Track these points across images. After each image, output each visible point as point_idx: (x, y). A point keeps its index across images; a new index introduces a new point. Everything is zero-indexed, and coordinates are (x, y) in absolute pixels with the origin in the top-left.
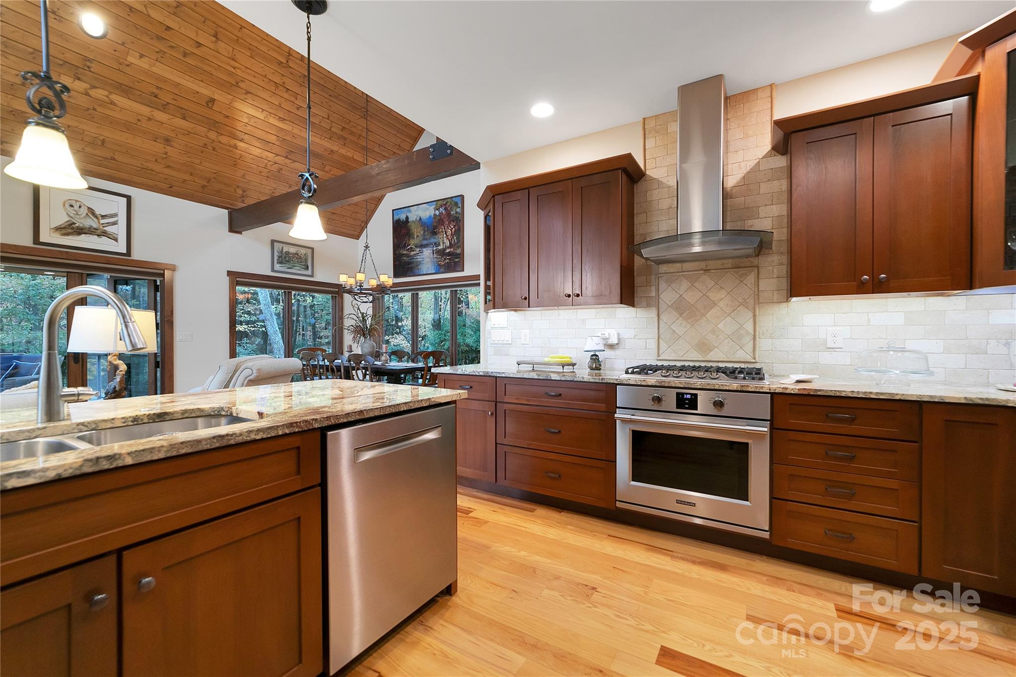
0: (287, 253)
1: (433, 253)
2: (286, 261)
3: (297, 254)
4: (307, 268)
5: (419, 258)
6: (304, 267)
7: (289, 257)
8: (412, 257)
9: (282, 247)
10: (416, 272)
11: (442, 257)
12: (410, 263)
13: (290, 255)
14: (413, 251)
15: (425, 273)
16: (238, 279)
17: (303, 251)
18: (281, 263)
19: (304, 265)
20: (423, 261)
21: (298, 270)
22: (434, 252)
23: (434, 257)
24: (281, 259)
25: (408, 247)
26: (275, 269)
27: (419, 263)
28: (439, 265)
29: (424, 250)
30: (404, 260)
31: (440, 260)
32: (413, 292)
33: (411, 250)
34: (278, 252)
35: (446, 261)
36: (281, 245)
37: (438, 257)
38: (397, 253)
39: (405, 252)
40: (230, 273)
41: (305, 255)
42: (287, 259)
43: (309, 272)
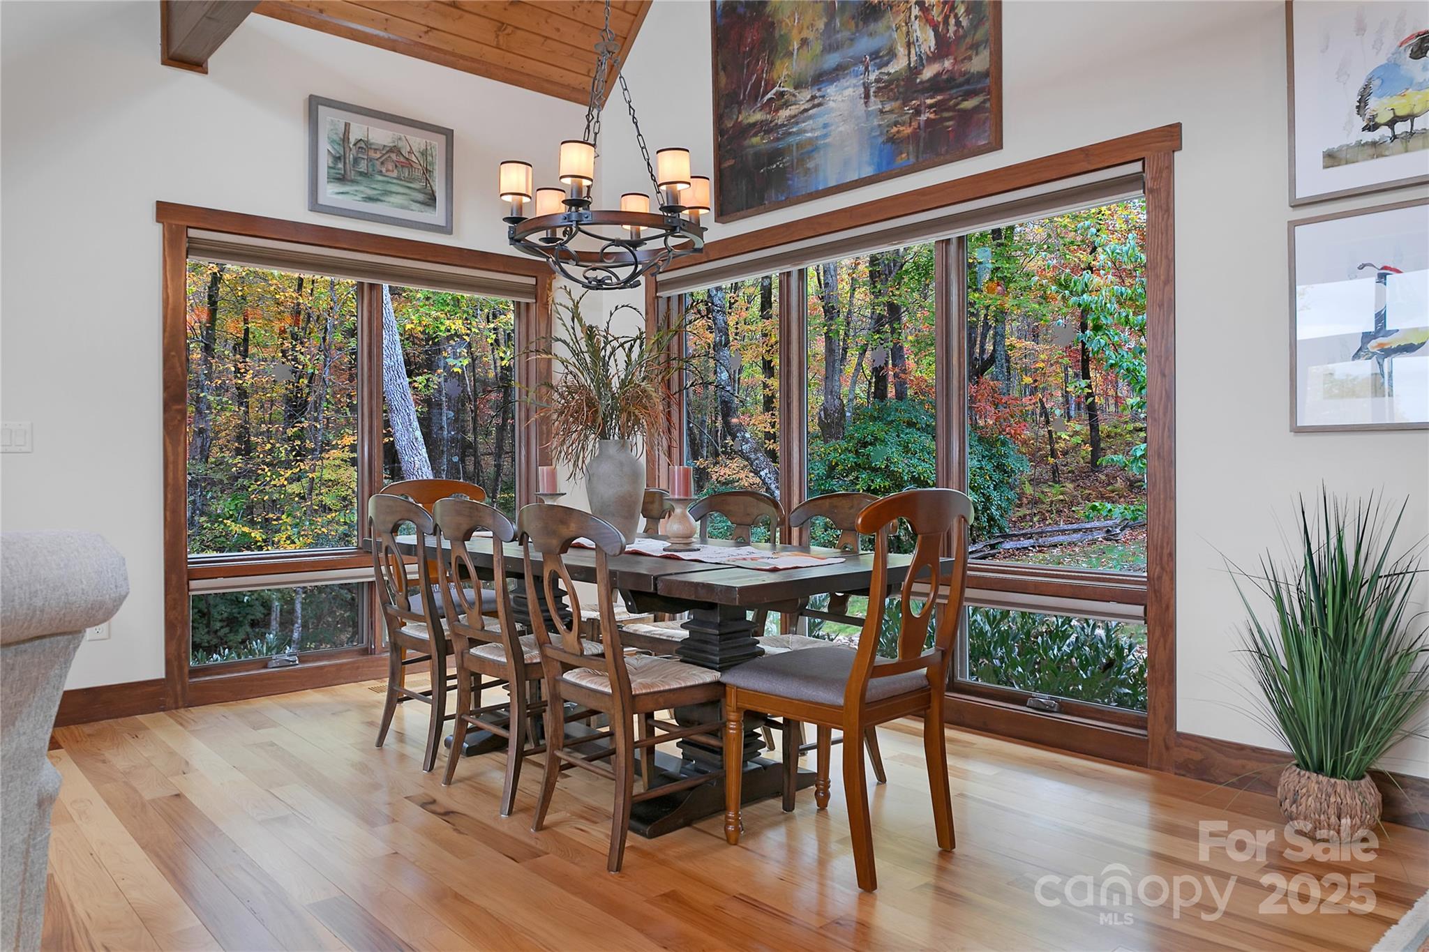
0: (364, 146)
1: (867, 96)
2: (361, 174)
3: (395, 150)
4: (431, 200)
5: (810, 129)
6: (420, 197)
7: (370, 160)
8: (782, 130)
9: (347, 125)
10: (799, 183)
11: (905, 104)
12: (775, 155)
13: (372, 154)
14: (786, 105)
15: (832, 183)
16: (193, 233)
17: (417, 141)
18: (341, 179)
19: (419, 191)
20: (825, 136)
21: (403, 207)
22: (872, 90)
23: (868, 114)
24: (340, 165)
25: (769, 96)
26: (321, 201)
27: (810, 149)
28: (891, 140)
29: (831, 90)
30: (753, 146)
31: (893, 117)
32: (786, 269)
33: (782, 100)
34: (332, 142)
35: (923, 118)
36: (341, 117)
37: (887, 108)
38: (730, 124)
39: (758, 116)
40: (165, 211)
41: (424, 153)
42: (363, 166)
43: (436, 216)
